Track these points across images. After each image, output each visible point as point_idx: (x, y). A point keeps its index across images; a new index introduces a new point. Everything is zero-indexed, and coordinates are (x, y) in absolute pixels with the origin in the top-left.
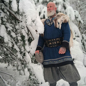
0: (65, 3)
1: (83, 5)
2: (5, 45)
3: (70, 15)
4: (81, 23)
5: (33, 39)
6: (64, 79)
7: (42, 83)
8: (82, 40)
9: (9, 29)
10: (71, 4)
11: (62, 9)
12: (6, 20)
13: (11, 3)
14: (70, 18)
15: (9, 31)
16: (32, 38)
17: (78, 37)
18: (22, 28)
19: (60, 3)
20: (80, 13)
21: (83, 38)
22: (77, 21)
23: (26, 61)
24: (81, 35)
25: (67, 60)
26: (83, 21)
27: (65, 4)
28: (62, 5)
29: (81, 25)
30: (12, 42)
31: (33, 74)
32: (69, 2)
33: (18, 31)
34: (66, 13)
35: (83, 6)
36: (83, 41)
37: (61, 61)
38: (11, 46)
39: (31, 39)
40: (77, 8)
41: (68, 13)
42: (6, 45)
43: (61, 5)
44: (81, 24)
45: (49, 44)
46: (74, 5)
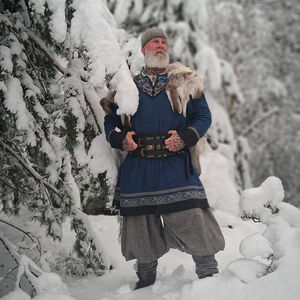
0: (194, 35)
1: (247, 47)
2: (16, 138)
3: (207, 73)
4: (238, 102)
5: (97, 130)
6: (180, 249)
7: (111, 268)
8: (236, 155)
9: (29, 93)
10: (211, 38)
11: (184, 51)
12: (24, 65)
13: (51, 17)
14: (207, 82)
15: (32, 98)
16: (95, 126)
17: (226, 142)
18: (71, 95)
19: (182, 32)
20: (236, 72)
21: (240, 149)
22: (226, 95)
23: (69, 197)
24: (235, 138)
25: (192, 197)
26: (245, 96)
27: (194, 39)
28: (187, 39)
29: (237, 109)
30: (36, 133)
31: (88, 235)
32: (207, 33)
33: (55, 101)
34: (196, 67)
35: (247, 51)
36: (238, 158)
37: (178, 198)
38: (34, 144)
39: (93, 131)
40: (227, 54)
41: (203, 67)
42: (20, 138)
43: (183, 39)
44: (236, 105)
45: (145, 147)
46: (221, 44)
